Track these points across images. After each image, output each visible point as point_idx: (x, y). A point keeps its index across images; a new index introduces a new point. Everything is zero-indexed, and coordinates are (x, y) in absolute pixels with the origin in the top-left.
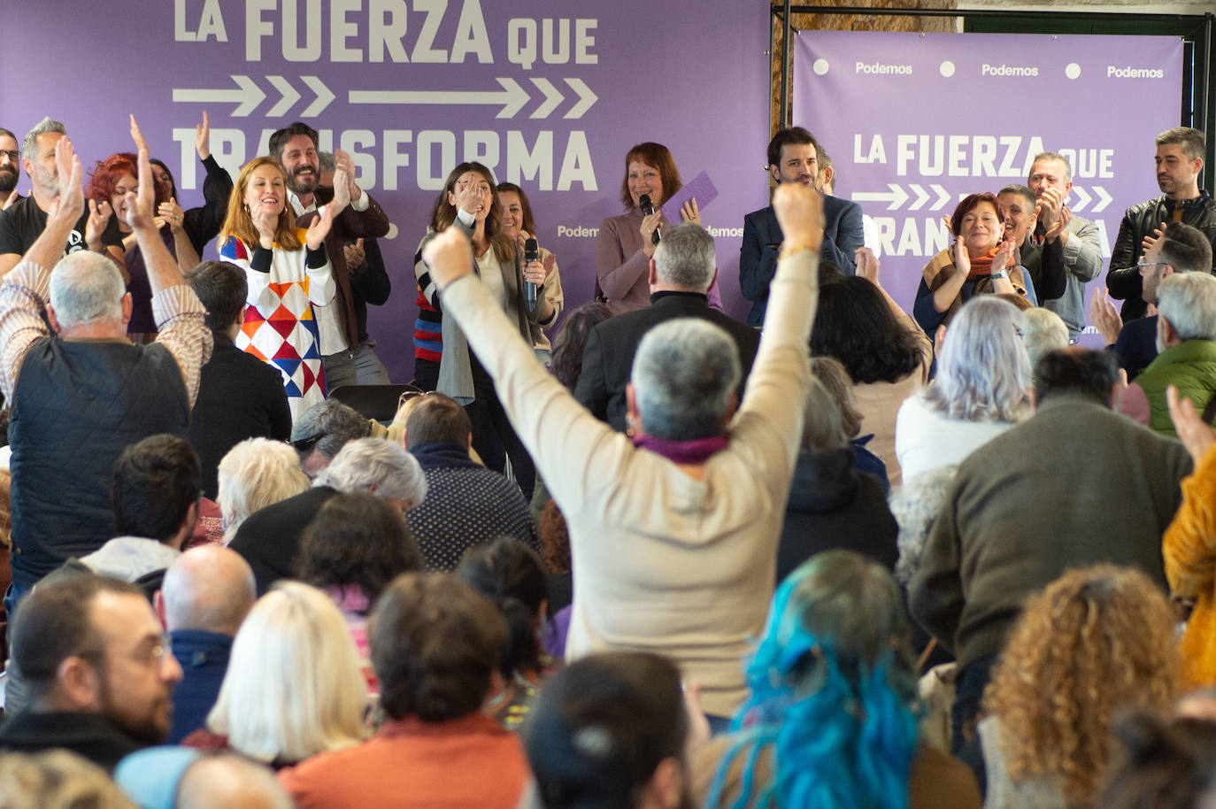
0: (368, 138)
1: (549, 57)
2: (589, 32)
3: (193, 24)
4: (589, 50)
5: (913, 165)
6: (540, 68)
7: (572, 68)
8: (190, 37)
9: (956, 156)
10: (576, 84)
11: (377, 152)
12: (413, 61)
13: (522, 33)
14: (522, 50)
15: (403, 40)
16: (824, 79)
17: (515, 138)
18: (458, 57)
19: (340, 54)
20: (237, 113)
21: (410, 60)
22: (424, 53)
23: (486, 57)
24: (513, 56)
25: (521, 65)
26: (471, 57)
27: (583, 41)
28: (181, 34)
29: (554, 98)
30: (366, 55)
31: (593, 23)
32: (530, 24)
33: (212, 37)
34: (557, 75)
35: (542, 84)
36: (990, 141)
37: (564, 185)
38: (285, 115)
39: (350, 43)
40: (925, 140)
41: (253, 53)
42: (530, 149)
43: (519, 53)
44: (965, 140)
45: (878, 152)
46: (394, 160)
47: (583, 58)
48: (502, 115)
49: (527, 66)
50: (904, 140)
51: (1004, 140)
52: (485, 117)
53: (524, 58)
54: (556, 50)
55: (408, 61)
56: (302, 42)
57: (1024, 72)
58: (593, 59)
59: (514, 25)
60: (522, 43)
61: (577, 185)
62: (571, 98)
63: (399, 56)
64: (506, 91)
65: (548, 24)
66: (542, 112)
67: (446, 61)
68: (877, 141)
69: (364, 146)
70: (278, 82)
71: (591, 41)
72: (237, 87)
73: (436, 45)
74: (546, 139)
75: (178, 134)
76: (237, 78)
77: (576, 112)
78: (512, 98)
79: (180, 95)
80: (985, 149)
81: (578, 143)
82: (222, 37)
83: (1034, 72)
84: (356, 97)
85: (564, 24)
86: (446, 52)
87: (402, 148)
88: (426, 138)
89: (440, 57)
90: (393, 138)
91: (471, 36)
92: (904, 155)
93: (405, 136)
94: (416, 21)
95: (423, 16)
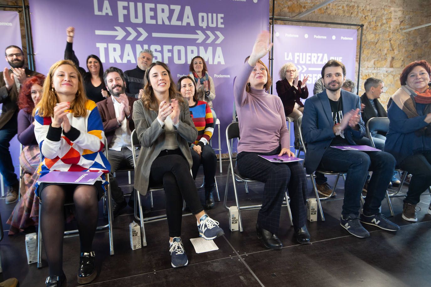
0: (158, 48)
1: (210, 25)
2: (222, 18)
3: (100, 9)
4: (222, 23)
5: (298, 61)
6: (208, 28)
7: (217, 28)
8: (100, 13)
9: (308, 58)
10: (218, 33)
11: (162, 52)
13: (203, 17)
14: (203, 22)
15: (168, 17)
16: (278, 38)
17: (202, 49)
18: (184, 24)
19: (149, 21)
20: (117, 39)
21: (170, 24)
22: (174, 22)
23: (192, 24)
24: (200, 24)
25: (202, 27)
26: (188, 24)
27: (220, 21)
28: (97, 12)
29: (212, 37)
30: (157, 22)
31: (222, 15)
32: (205, 15)
33: (107, 14)
34: (213, 30)
35: (209, 33)
36: (315, 55)
37: (216, 63)
38: (132, 40)
39: (152, 18)
40: (301, 54)
41: (121, 20)
42: (206, 52)
43: (202, 23)
44: (310, 54)
45: (291, 58)
46: (167, 55)
47: (220, 26)
48: (198, 42)
49: (204, 27)
50: (296, 54)
51: (319, 55)
52: (193, 42)
53: (204, 25)
54: (212, 23)
55: (169, 24)
56: (136, 17)
57: (323, 37)
58: (223, 26)
59: (200, 15)
60: (203, 20)
61: (219, 63)
62: (217, 37)
63: (167, 22)
64: (198, 34)
65: (210, 15)
66: (209, 41)
67: (181, 25)
68: (290, 54)
69: (158, 50)
70: (130, 29)
71: (222, 21)
72: (116, 30)
73: (178, 20)
74: (210, 49)
75: (98, 45)
76: (116, 28)
77: (218, 42)
78: (200, 37)
79: (98, 32)
80: (314, 57)
81: (219, 50)
82: (110, 14)
83: (325, 37)
84: (155, 35)
85: (215, 15)
86: (181, 22)
87: (169, 51)
88: (176, 48)
89: (179, 23)
90: (166, 48)
91: (188, 18)
92: (296, 58)
93: (170, 47)
94: (172, 12)
95: (174, 10)
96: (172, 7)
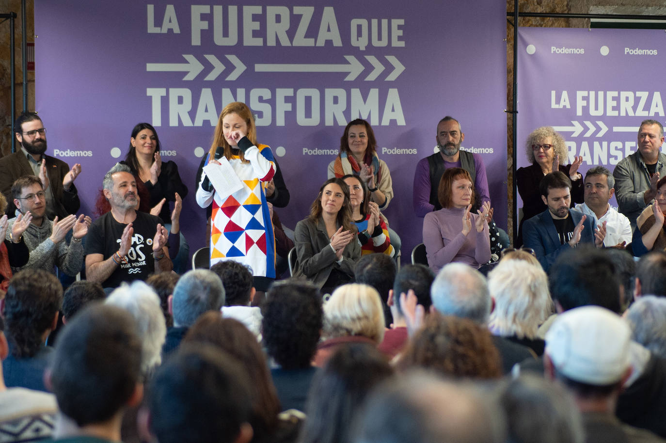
0: (266, 93)
1: (376, 43)
2: (400, 27)
3: (158, 22)
4: (400, 38)
5: (586, 109)
6: (371, 49)
7: (390, 50)
8: (157, 30)
9: (611, 103)
10: (392, 59)
11: (272, 102)
12: (293, 45)
13: (359, 27)
14: (359, 38)
15: (287, 32)
16: (533, 57)
17: (356, 93)
18: (321, 43)
19: (249, 41)
20: (186, 78)
21: (292, 44)
22: (301, 40)
23: (338, 42)
24: (354, 42)
25: (359, 47)
26: (329, 42)
27: (397, 33)
28: (152, 29)
29: (379, 68)
30: (265, 42)
31: (401, 22)
32: (364, 22)
33: (170, 30)
34: (381, 53)
35: (372, 59)
36: (630, 94)
37: (386, 122)
38: (216, 79)
39: (255, 34)
40: (592, 94)
41: (196, 41)
42: (365, 99)
43: (358, 40)
44: (615, 94)
45: (565, 101)
46: (282, 107)
47: (396, 43)
48: (348, 79)
49: (363, 48)
50: (580, 94)
51: (638, 94)
52: (337, 80)
53: (361, 43)
54: (380, 38)
55: (290, 45)
56: (226, 34)
57: (649, 52)
58: (402, 44)
59: (354, 23)
60: (359, 34)
61: (393, 122)
62: (389, 68)
63: (285, 42)
64: (350, 64)
65: (375, 22)
66: (372, 77)
67: (313, 45)
68: (565, 95)
69: (264, 98)
70: (212, 58)
71: (401, 33)
72: (186, 62)
73: (307, 36)
74: (374, 93)
75: (150, 92)
76: (186, 57)
77: (392, 77)
78: (353, 68)
79: (151, 67)
80: (627, 99)
81: (393, 96)
82: (177, 30)
83: (655, 52)
84: (259, 68)
85: (385, 22)
86: (314, 40)
87: (287, 99)
88: (302, 93)
89: (310, 42)
90: (282, 93)
91: (329, 30)
92: (580, 103)
93: (290, 92)
94: (295, 20)
95: (299, 17)
96: (297, 10)
